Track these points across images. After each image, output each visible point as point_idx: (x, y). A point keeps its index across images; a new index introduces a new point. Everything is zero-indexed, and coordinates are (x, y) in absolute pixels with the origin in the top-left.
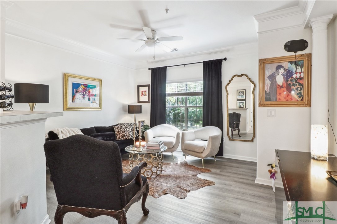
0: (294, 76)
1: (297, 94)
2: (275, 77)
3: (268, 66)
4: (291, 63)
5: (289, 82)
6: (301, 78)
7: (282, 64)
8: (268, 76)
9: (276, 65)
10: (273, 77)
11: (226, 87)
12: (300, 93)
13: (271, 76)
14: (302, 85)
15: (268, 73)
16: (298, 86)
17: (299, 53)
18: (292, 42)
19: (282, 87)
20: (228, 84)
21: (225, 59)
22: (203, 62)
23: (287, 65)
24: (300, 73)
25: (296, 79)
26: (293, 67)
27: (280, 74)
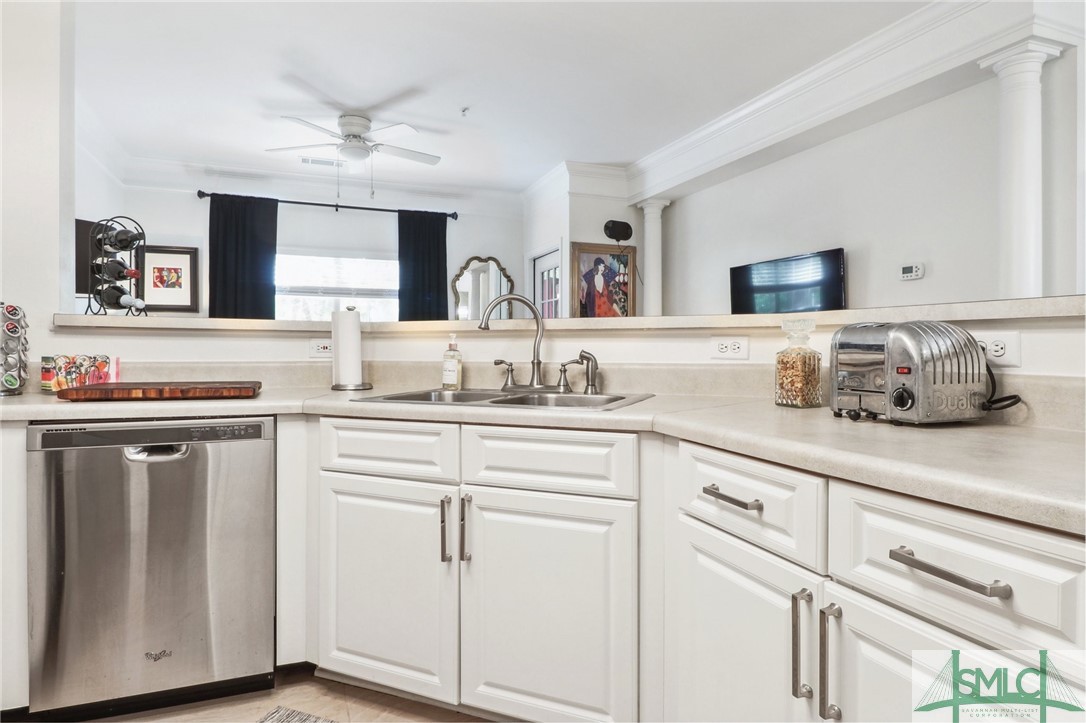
0: (617, 279)
1: (621, 309)
2: (593, 277)
3: (585, 256)
4: (613, 256)
5: (611, 288)
6: (625, 284)
7: (603, 257)
8: (584, 273)
9: (595, 257)
10: (589, 277)
11: (454, 281)
12: (624, 306)
13: (587, 274)
14: (625, 294)
15: (584, 269)
16: (621, 296)
17: (622, 243)
18: (614, 223)
19: (602, 295)
20: (458, 277)
21: (454, 216)
22: (400, 212)
23: (609, 260)
24: (624, 275)
25: (619, 284)
26: (616, 264)
27: (600, 273)
